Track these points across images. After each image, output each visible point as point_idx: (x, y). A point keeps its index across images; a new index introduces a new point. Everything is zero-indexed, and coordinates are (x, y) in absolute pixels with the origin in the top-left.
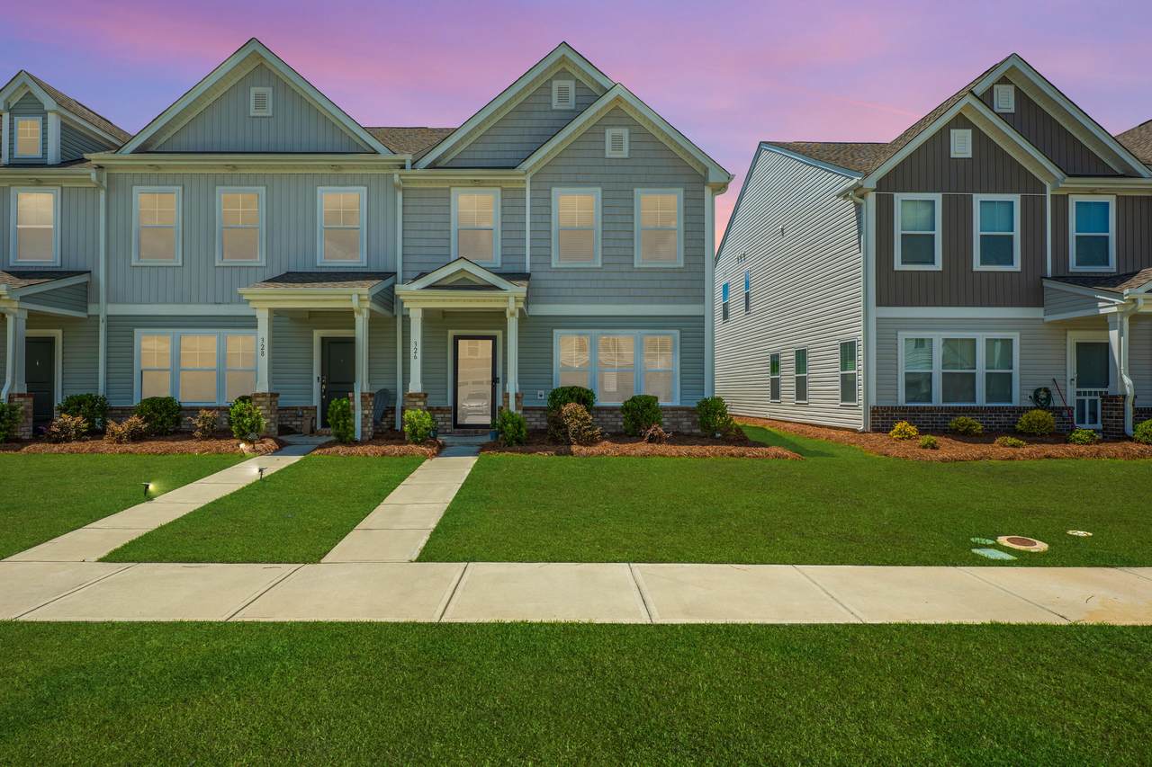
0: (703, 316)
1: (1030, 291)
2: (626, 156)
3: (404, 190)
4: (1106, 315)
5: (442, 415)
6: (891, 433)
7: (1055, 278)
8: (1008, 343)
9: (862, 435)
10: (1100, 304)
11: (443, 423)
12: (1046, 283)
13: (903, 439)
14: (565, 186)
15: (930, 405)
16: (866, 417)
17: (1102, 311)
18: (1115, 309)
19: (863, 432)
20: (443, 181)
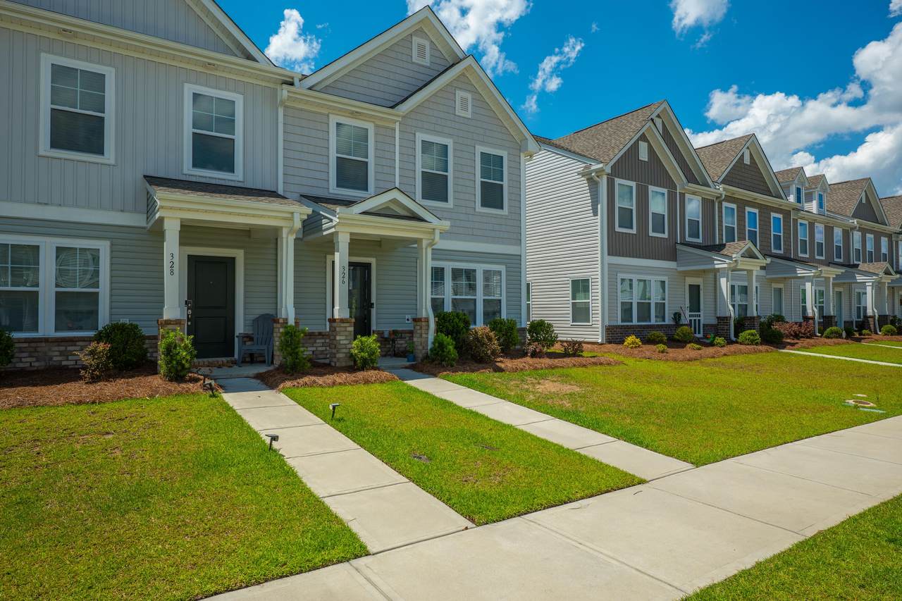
0: (521, 256)
1: (670, 253)
2: (470, 117)
3: (286, 107)
4: (719, 269)
5: (323, 341)
6: (626, 343)
7: (681, 244)
8: (663, 282)
9: (601, 346)
10: (716, 262)
11: (324, 348)
12: (678, 247)
13: (636, 347)
14: (426, 133)
15: (631, 324)
16: (602, 333)
17: (717, 266)
18: (725, 266)
19: (602, 344)
20: (322, 106)
